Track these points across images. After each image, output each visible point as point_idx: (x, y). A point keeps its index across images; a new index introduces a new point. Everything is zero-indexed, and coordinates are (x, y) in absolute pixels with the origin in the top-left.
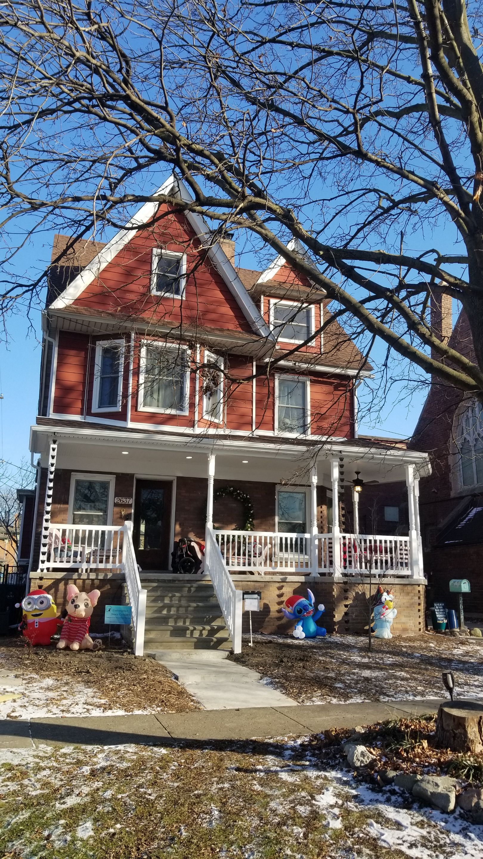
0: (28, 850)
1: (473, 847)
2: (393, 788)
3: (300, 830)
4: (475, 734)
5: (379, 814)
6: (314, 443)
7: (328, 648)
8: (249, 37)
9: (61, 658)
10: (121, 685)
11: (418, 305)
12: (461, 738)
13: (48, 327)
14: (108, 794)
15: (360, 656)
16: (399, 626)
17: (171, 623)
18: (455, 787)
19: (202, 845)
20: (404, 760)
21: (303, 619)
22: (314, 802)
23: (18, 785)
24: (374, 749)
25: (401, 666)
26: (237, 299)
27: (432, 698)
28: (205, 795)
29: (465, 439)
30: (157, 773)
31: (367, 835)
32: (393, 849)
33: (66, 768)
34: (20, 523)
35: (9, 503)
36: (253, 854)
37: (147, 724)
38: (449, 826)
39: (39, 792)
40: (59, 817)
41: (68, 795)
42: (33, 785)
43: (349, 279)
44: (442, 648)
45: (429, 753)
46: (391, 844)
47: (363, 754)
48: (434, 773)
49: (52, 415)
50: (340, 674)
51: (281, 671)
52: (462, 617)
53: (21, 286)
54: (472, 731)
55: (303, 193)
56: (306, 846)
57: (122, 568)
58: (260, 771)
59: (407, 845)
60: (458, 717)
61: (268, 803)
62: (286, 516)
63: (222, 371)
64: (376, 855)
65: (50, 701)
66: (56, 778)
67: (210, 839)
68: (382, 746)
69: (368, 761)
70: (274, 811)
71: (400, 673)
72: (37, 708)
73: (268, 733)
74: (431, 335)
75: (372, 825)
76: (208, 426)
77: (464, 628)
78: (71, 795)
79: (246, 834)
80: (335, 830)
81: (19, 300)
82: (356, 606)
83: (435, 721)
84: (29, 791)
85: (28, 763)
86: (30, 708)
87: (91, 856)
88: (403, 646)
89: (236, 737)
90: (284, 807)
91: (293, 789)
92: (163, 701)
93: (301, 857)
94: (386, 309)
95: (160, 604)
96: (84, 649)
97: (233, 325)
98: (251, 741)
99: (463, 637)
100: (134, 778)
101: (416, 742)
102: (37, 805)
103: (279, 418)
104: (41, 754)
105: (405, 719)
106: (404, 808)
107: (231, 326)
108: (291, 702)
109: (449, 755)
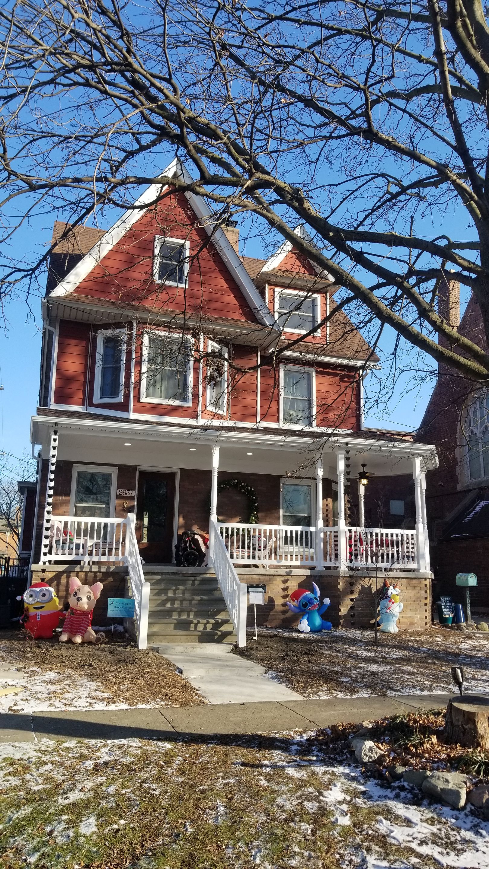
0: (31, 845)
1: (485, 844)
2: (402, 784)
3: (308, 826)
4: (485, 729)
5: (388, 810)
6: (320, 435)
7: (333, 642)
8: (255, 13)
9: (64, 651)
10: (124, 678)
11: (428, 293)
12: (471, 733)
13: (48, 315)
14: (112, 789)
15: (366, 650)
16: (406, 620)
17: (175, 616)
18: (465, 783)
19: (207, 841)
20: (413, 755)
21: (308, 613)
22: (321, 798)
23: (19, 780)
24: (382, 745)
25: (407, 660)
26: (241, 287)
27: (439, 692)
28: (210, 790)
29: (472, 431)
30: (162, 768)
31: (376, 832)
32: (402, 846)
33: (68, 763)
34: (21, 516)
35: (10, 495)
36: (260, 851)
37: (151, 718)
38: (460, 823)
39: (41, 787)
40: (61, 812)
41: (71, 790)
42: (36, 780)
43: (358, 265)
44: (449, 642)
45: (438, 748)
46: (401, 841)
47: (371, 749)
48: (443, 768)
49: (53, 406)
50: (346, 668)
51: (286, 665)
52: (469, 611)
53: (20, 270)
54: (482, 726)
55: (310, 178)
56: (315, 842)
57: (125, 561)
58: (266, 766)
59: (417, 842)
60: (468, 712)
61: (275, 799)
62: (291, 509)
63: (227, 360)
64: (386, 853)
65: (51, 695)
66: (58, 773)
67: (216, 836)
68: (390, 741)
69: (376, 757)
70: (281, 807)
71: (407, 667)
72: (39, 701)
73: (274, 728)
74: (442, 323)
75: (381, 821)
76: (211, 417)
77: (471, 622)
78: (74, 790)
79: (253, 831)
80: (343, 827)
81: (18, 285)
82: (362, 600)
83: (444, 716)
84: (31, 786)
85: (29, 758)
86: (32, 702)
87: (94, 853)
88: (409, 641)
89: (241, 732)
90: (291, 803)
91: (301, 784)
92: (167, 695)
93: (309, 854)
94: (394, 297)
95: (163, 597)
96: (86, 643)
97: (237, 315)
98: (257, 735)
99: (470, 631)
100: (139, 773)
101: (425, 738)
102: (40, 800)
103: (284, 410)
104: (43, 748)
105: (413, 714)
106: (413, 804)
107: (235, 316)
108: (296, 697)
109: (459, 751)
